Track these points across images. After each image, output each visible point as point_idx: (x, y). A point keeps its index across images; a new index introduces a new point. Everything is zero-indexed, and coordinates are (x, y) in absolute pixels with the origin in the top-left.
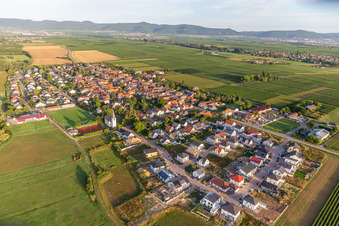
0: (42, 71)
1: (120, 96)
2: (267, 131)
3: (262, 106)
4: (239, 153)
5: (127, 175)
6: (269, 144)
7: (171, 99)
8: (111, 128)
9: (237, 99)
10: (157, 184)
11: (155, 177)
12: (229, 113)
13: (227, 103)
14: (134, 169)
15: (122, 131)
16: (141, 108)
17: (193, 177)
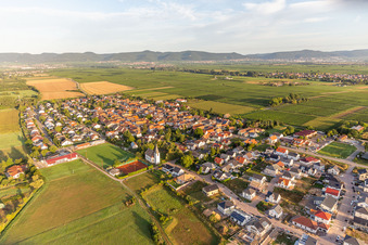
0: (56, 106)
1: (151, 128)
2: (326, 158)
3: (306, 131)
4: (307, 184)
5: (193, 219)
6: (334, 171)
7: (207, 129)
8: (154, 165)
9: (275, 124)
10: (234, 228)
11: (227, 219)
12: (273, 140)
13: (267, 128)
14: (198, 211)
15: (168, 167)
16: (178, 140)
17: (270, 217)
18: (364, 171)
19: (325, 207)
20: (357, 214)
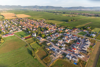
0: (9, 21)
1: (35, 27)
2: (79, 35)
3: (75, 28)
4: (72, 42)
5: (43, 50)
6: (80, 39)
7: (50, 28)
8: (34, 37)
9: (68, 26)
10: (52, 52)
11: (51, 50)
12: (67, 31)
13: (65, 28)
14: (44, 48)
15: (38, 37)
16: (42, 30)
17: (62, 49)
18: (87, 38)
19: (75, 47)
20: (83, 49)
